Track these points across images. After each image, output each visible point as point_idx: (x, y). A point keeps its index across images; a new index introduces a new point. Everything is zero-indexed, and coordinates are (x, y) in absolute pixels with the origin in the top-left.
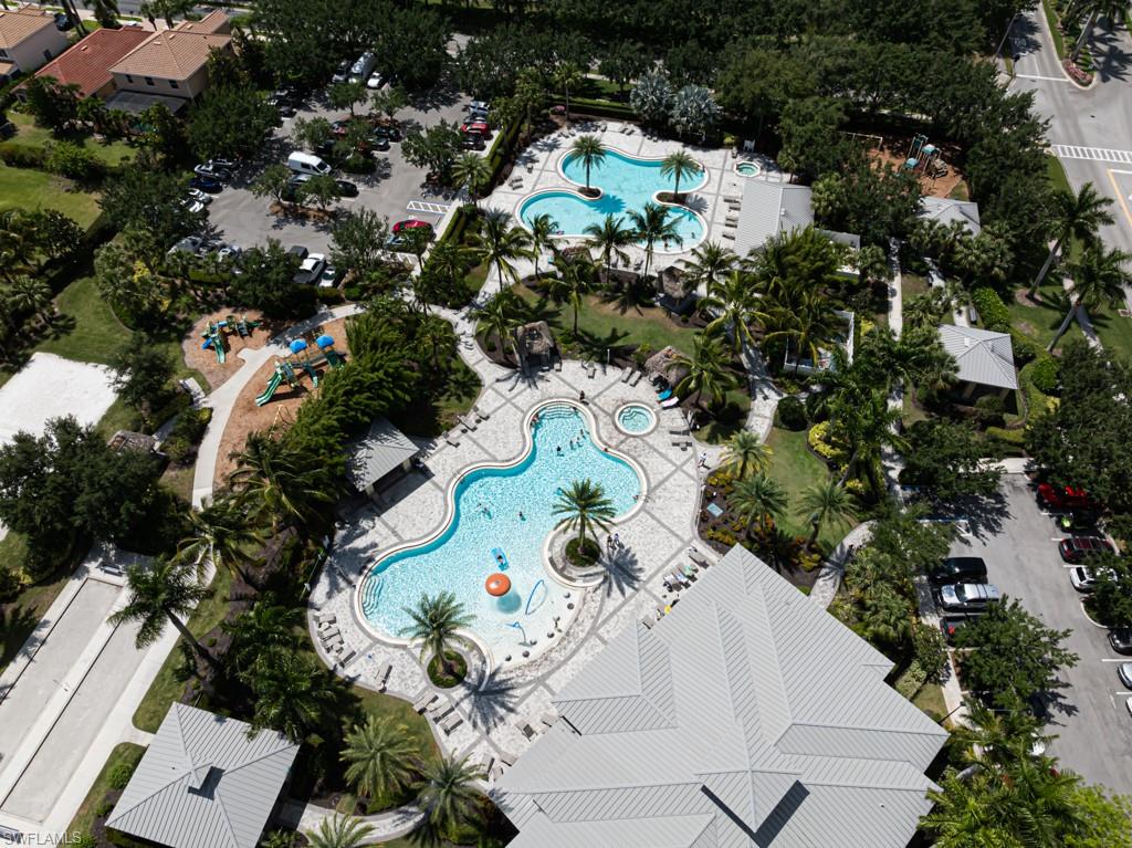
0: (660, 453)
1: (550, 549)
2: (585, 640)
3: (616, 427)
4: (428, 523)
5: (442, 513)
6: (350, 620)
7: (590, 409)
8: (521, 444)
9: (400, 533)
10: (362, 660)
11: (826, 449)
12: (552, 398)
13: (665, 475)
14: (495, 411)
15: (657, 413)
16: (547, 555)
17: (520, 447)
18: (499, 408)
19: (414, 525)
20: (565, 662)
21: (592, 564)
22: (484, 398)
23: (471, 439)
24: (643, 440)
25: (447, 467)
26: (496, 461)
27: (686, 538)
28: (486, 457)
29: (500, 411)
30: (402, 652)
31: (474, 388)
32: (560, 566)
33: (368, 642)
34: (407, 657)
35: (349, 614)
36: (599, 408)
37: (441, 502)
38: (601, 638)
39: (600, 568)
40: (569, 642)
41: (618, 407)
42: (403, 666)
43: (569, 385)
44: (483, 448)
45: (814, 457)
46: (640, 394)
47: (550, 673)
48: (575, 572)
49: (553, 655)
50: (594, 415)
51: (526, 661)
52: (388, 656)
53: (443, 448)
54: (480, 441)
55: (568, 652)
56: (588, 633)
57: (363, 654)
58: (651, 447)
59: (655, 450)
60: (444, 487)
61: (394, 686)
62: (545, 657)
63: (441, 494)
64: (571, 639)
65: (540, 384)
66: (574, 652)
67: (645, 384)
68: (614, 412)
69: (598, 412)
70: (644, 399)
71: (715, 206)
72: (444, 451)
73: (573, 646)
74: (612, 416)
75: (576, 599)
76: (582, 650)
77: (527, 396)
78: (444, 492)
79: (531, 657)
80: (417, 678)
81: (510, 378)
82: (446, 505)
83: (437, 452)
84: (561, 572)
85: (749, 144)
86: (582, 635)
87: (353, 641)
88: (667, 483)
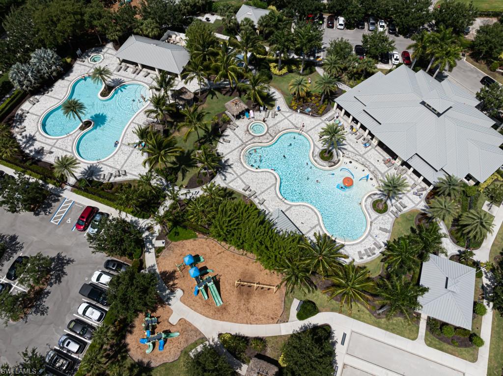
0: (278, 123)
1: (325, 167)
2: (365, 159)
3: (262, 136)
4: (309, 213)
5: (304, 207)
6: (359, 245)
7: (249, 144)
8: (267, 173)
9: (314, 225)
10: (378, 239)
11: (285, 70)
12: (240, 158)
13: (290, 123)
14: (244, 183)
15: (255, 120)
16: (327, 168)
17: (269, 174)
18: (242, 181)
19: (310, 219)
20: (374, 166)
21: (332, 153)
22: (235, 187)
23: (260, 194)
24: (270, 127)
25: (277, 205)
26: (276, 184)
27: (320, 121)
28: (273, 188)
29: (245, 181)
30: (373, 224)
31: (227, 191)
32: (333, 164)
33: (370, 237)
34: (375, 222)
35: (356, 246)
36: (250, 140)
37: (297, 208)
38: (364, 154)
39: (334, 150)
40: (366, 164)
41: (250, 134)
42: (380, 223)
43: (232, 151)
44: (268, 189)
45: (286, 76)
46: (243, 125)
47: (379, 172)
48: (335, 159)
49: (372, 169)
50: (253, 143)
51: (374, 180)
52: (376, 229)
53: (265, 206)
54: (263, 190)
55: (370, 165)
56: (363, 157)
57: (375, 239)
58: (274, 125)
59: (276, 124)
60: (289, 206)
61: (389, 227)
62: (373, 173)
63: (293, 208)
64: (365, 163)
65: (230, 163)
66: (370, 163)
67: (238, 122)
68: (253, 135)
69: (252, 141)
70: (247, 123)
71: (119, 76)
72: (267, 206)
73: (368, 163)
74: (254, 137)
75: (348, 160)
76: (369, 160)
77: (237, 168)
78: (292, 206)
79: (373, 177)
80: (384, 218)
81: (224, 175)
82: (300, 205)
83: (267, 209)
84: (335, 164)
85: (79, 52)
86: (363, 160)
87: (370, 244)
88: (294, 123)
